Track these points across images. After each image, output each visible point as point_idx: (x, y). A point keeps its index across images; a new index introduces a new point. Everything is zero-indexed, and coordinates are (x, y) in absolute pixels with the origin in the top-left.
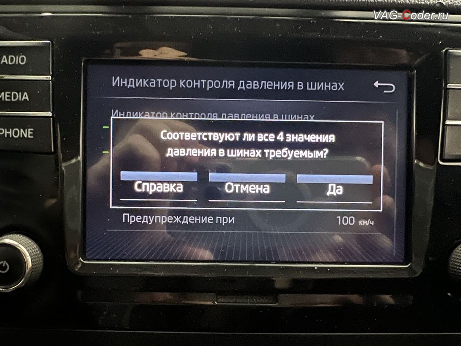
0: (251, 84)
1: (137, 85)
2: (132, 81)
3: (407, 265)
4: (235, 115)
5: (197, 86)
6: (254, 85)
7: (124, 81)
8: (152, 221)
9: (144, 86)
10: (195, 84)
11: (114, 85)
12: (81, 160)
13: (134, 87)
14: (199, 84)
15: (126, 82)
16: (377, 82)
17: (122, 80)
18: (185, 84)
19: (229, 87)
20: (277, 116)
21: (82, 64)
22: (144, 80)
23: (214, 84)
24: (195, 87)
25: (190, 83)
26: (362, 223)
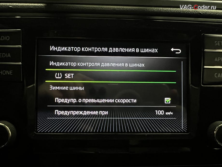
0: (115, 50)
1: (62, 50)
2: (59, 48)
3: (188, 133)
4: (108, 63)
5: (90, 50)
6: (116, 50)
7: (56, 48)
8: (69, 114)
9: (65, 50)
10: (89, 49)
11: (51, 50)
12: (35, 85)
13: (60, 51)
14: (91, 49)
15: (57, 49)
16: (173, 48)
17: (55, 47)
18: (84, 49)
19: (105, 51)
20: (127, 64)
21: (36, 40)
22: (65, 47)
23: (98, 50)
24: (89, 51)
25: (86, 49)
26: (167, 113)
